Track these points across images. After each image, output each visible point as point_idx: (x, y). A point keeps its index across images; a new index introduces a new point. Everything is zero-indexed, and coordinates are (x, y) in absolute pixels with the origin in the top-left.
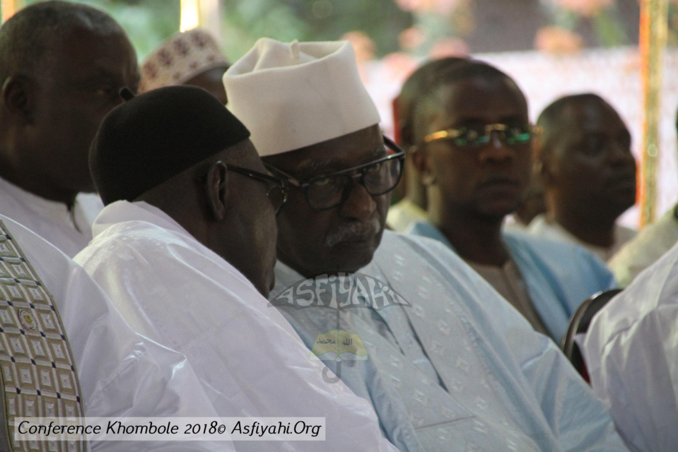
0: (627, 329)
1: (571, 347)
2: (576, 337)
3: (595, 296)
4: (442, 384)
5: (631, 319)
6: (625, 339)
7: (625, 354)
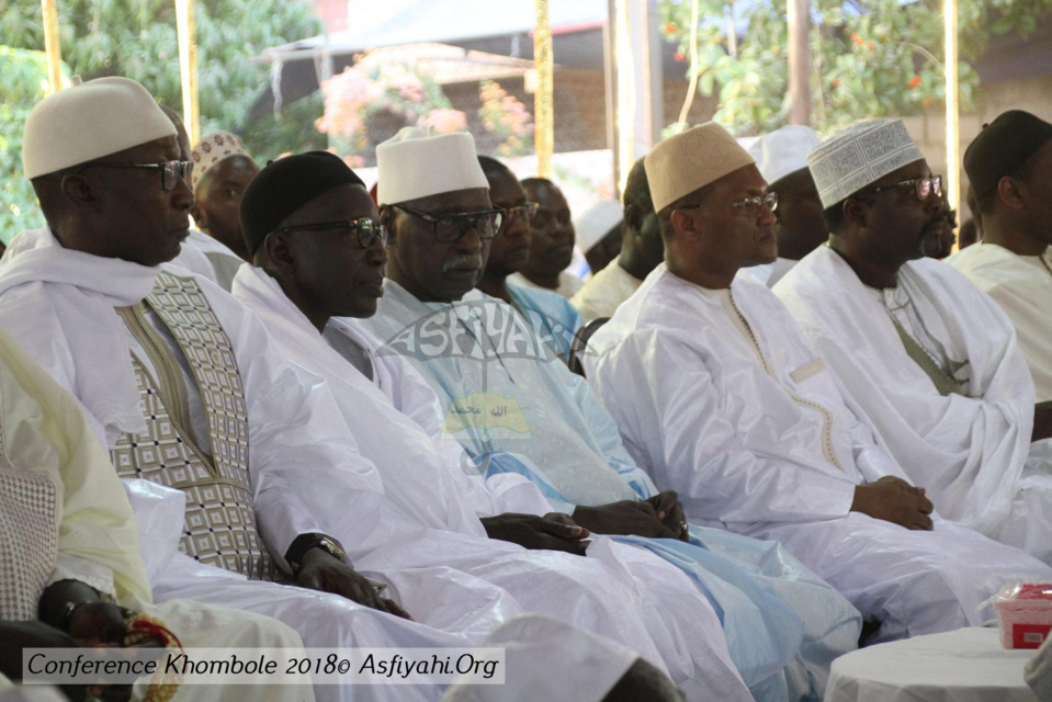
0: (614, 347)
1: (574, 361)
2: (578, 355)
3: (587, 325)
4: (511, 380)
5: (616, 341)
6: (614, 355)
7: (614, 366)
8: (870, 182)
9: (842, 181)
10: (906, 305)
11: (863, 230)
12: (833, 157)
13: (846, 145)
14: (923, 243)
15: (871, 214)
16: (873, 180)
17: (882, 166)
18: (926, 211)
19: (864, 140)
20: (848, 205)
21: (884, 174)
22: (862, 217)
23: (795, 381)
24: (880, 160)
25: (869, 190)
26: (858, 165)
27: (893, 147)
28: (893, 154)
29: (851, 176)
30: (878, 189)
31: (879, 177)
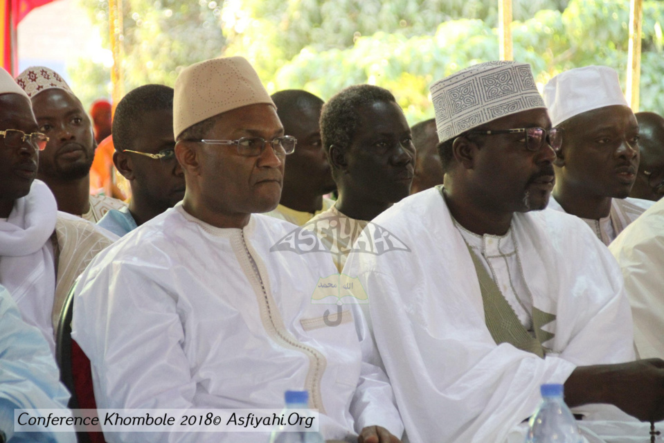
8: (483, 123)
9: (456, 118)
10: (510, 255)
11: (470, 171)
12: (451, 91)
13: (464, 81)
14: (527, 195)
15: (479, 156)
16: (486, 121)
17: (497, 109)
18: (535, 161)
19: (484, 79)
20: (458, 143)
21: (497, 117)
22: (471, 158)
23: (305, 329)
24: (497, 102)
25: (480, 131)
26: (473, 104)
27: (512, 92)
28: (511, 98)
29: (465, 113)
30: (489, 132)
31: (492, 119)
